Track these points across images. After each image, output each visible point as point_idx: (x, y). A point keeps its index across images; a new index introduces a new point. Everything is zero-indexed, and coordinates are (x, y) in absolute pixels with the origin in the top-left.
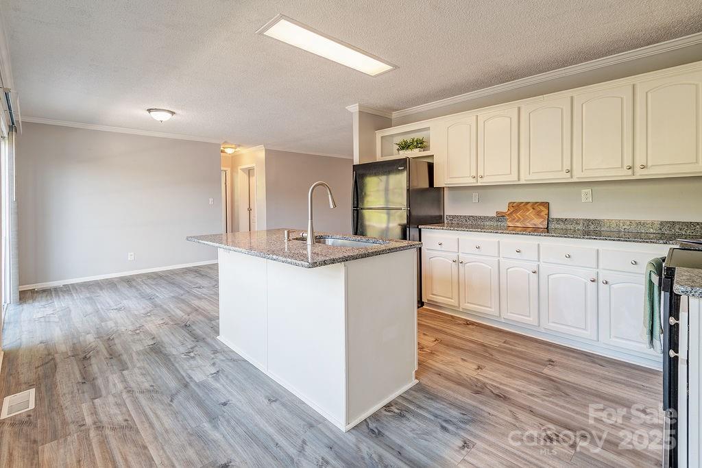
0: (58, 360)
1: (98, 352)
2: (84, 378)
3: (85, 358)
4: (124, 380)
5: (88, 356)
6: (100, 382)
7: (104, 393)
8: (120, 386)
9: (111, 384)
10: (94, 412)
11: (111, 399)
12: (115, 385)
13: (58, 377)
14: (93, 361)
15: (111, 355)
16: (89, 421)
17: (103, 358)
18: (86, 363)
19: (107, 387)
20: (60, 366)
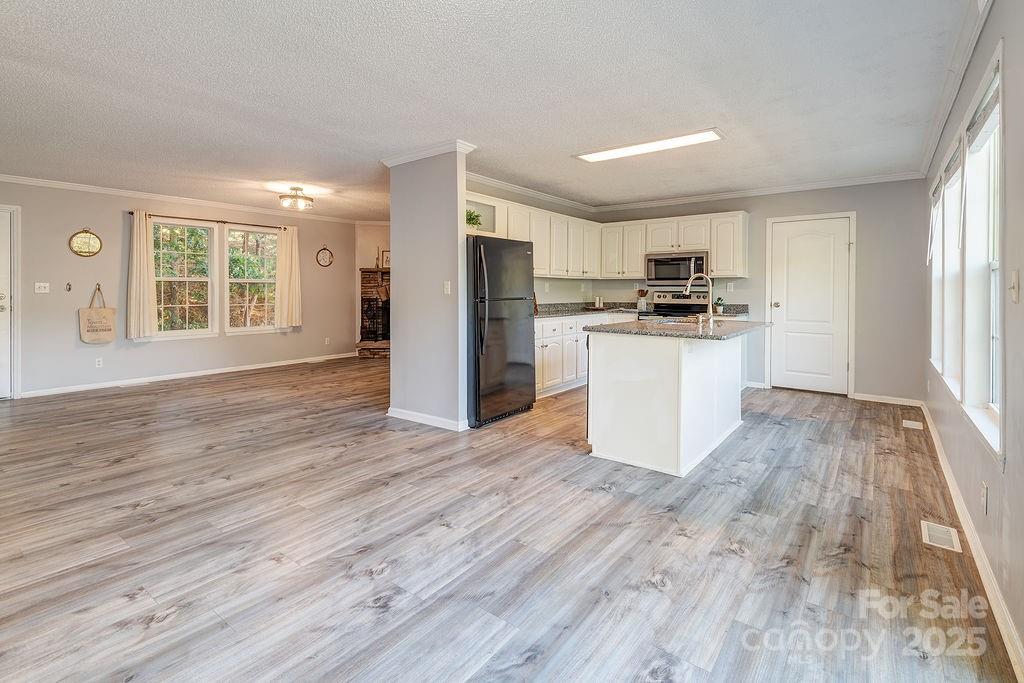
0: (889, 570)
1: (824, 548)
2: (860, 522)
3: (847, 550)
4: (821, 497)
5: (842, 550)
6: (845, 510)
7: (847, 499)
8: (829, 495)
9: (836, 502)
10: (863, 490)
11: (845, 491)
12: (833, 499)
13: (892, 541)
14: (838, 538)
15: (810, 532)
16: (871, 488)
17: (824, 533)
18: (849, 541)
19: (841, 502)
20: (888, 560)
